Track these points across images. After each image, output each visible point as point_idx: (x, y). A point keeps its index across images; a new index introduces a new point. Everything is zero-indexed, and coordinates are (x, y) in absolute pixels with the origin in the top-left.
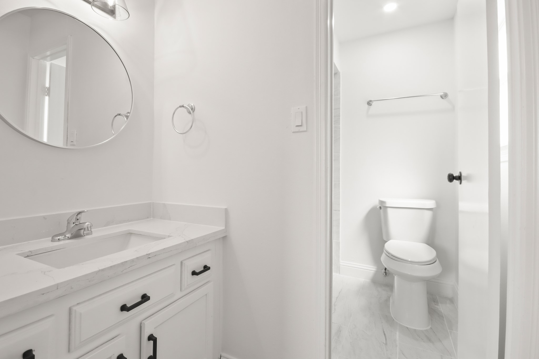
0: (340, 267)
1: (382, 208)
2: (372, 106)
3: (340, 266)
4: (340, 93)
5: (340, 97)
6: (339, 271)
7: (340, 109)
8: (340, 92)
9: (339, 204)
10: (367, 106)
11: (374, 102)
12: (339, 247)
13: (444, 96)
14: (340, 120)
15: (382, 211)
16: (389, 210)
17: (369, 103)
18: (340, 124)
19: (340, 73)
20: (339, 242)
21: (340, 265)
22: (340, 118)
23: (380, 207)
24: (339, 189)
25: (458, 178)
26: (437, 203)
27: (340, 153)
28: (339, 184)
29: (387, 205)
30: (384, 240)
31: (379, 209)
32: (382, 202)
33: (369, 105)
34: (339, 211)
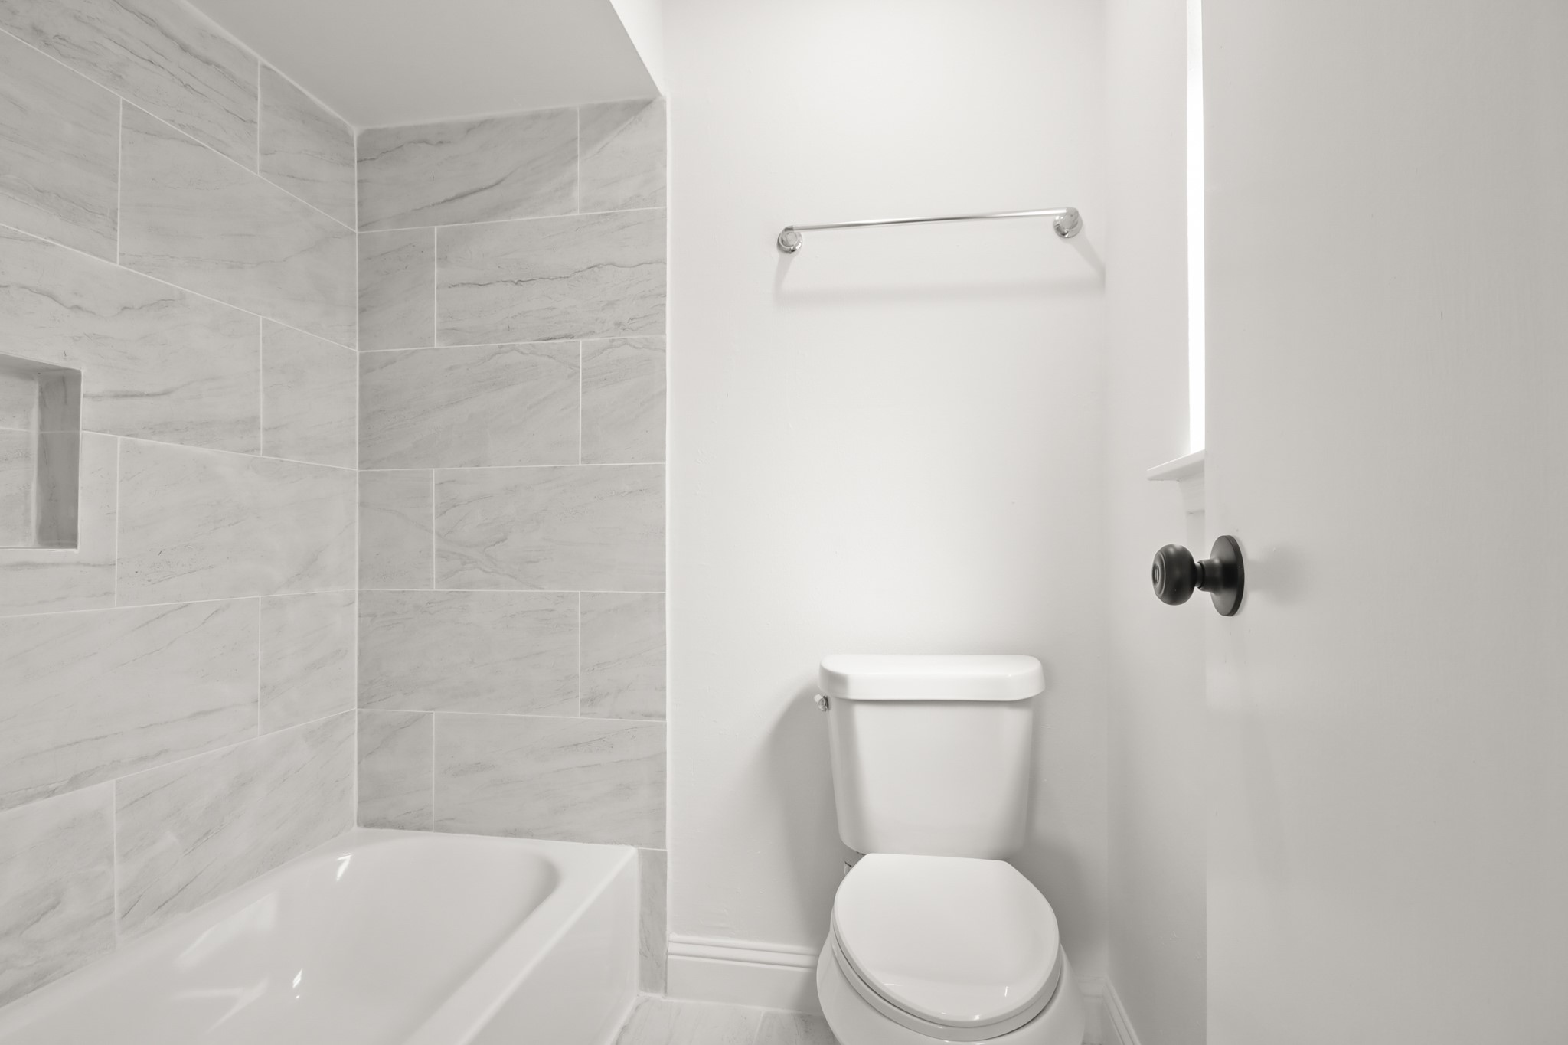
0: (666, 962)
1: (833, 703)
2: (795, 258)
3: (669, 957)
4: (664, 195)
5: (666, 210)
6: (665, 980)
7: (665, 263)
8: (664, 187)
9: (663, 688)
10: (775, 253)
11: (803, 233)
12: (665, 876)
13: (1067, 228)
14: (664, 312)
15: (832, 712)
16: (861, 713)
17: (786, 246)
18: (663, 332)
19: (664, 101)
20: (665, 854)
21: (667, 954)
22: (664, 305)
23: (826, 699)
24: (663, 620)
25: (1218, 574)
26: (1048, 674)
27: (663, 459)
28: (663, 596)
29: (854, 694)
30: (846, 847)
31: (821, 707)
32: (834, 680)
33: (786, 252)
34: (664, 716)
